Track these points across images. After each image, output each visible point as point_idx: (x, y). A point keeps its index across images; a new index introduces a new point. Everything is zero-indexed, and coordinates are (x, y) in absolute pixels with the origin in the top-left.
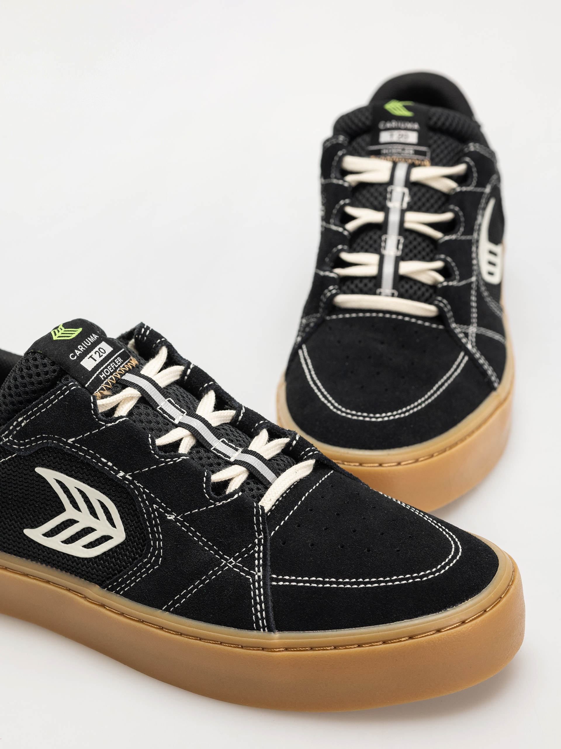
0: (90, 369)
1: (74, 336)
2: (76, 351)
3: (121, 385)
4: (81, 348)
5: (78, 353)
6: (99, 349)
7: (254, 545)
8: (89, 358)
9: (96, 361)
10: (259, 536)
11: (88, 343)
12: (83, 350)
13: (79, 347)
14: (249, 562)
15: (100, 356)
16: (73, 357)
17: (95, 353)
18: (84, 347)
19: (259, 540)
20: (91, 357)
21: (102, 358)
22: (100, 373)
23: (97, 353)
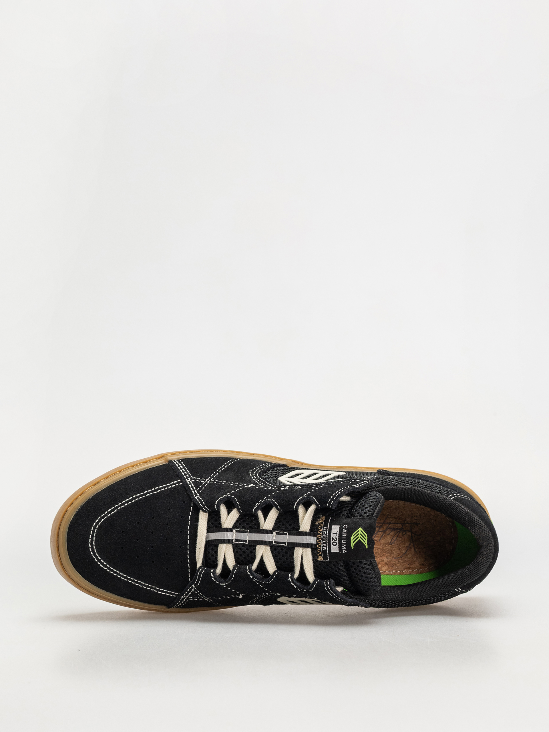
0: (333, 526)
1: (352, 538)
2: (346, 531)
3: (314, 530)
4: (345, 535)
5: (345, 531)
6: (336, 543)
7: (198, 492)
8: (337, 532)
9: (333, 534)
10: (198, 497)
11: (343, 541)
12: (343, 535)
13: (346, 534)
14: (197, 485)
15: (333, 538)
16: (345, 527)
17: (336, 538)
18: (344, 537)
19: (196, 495)
20: (337, 534)
21: (331, 538)
22: (326, 529)
23: (335, 539)
